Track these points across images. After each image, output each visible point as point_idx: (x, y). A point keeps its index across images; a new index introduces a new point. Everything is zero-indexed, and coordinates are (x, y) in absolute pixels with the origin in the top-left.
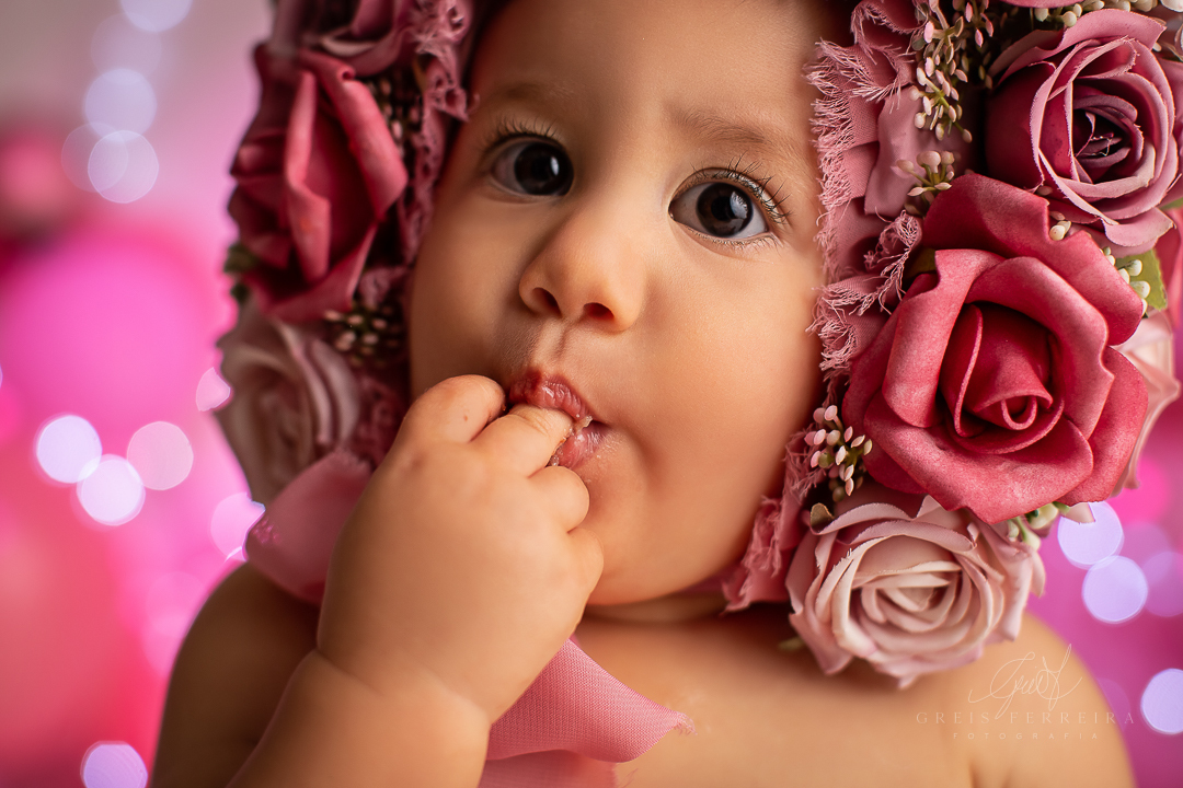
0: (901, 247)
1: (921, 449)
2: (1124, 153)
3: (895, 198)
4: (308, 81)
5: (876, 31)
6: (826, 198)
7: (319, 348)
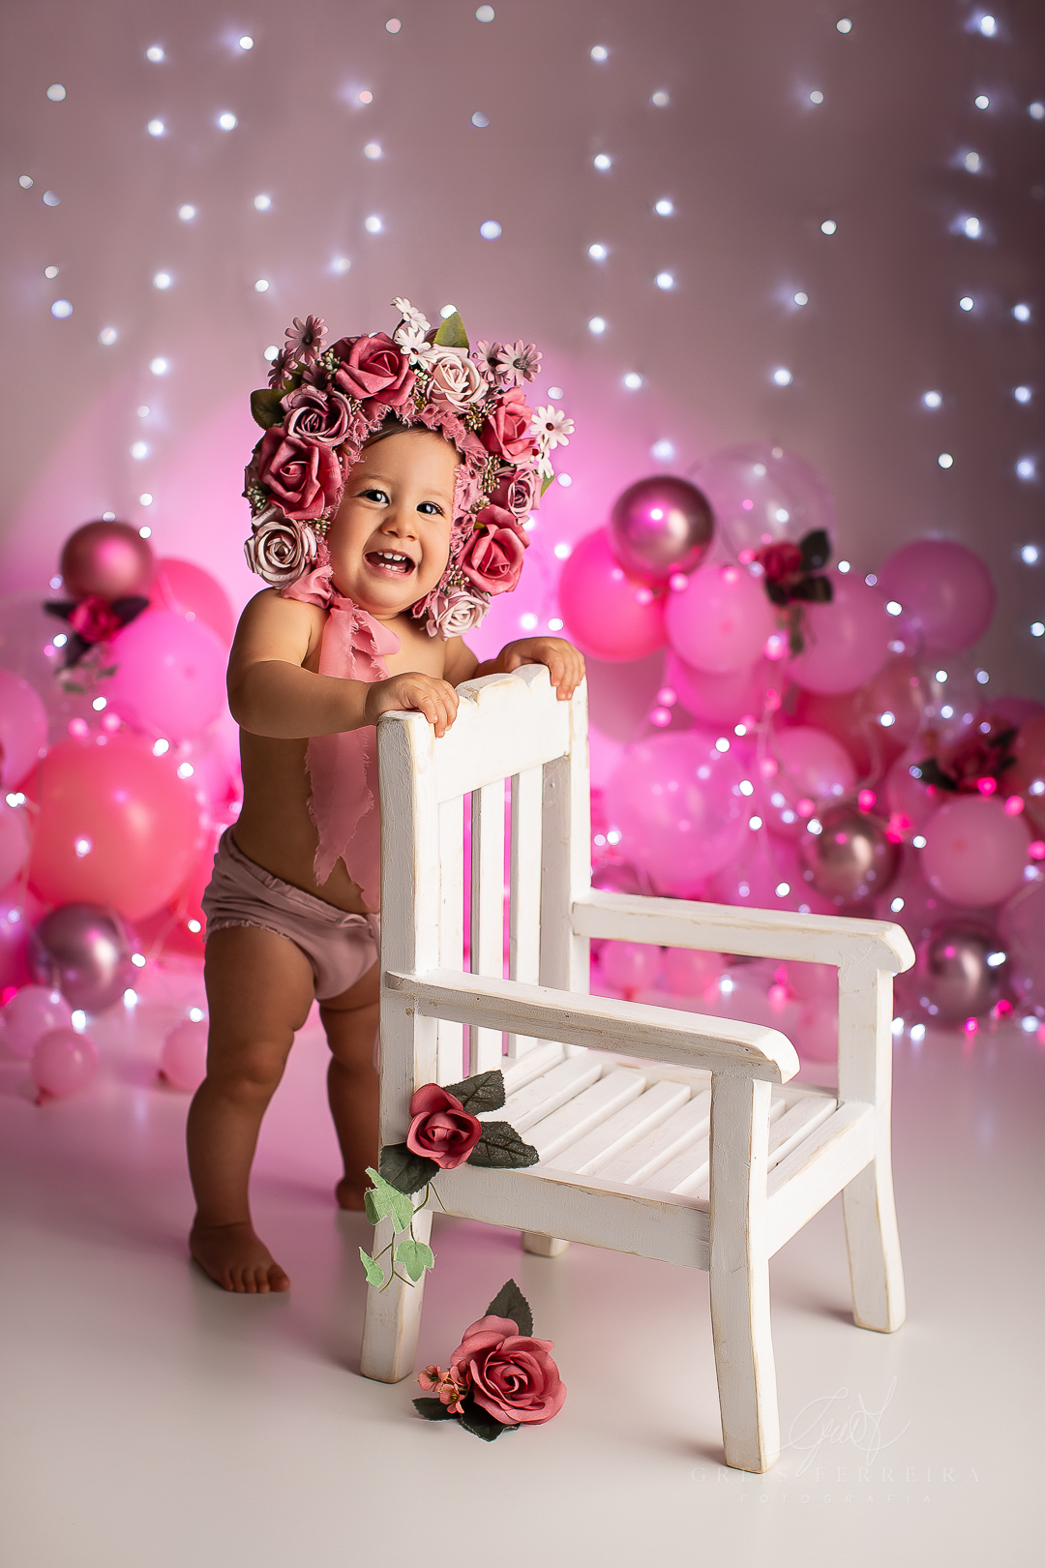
0: (470, 520)
1: (477, 577)
2: (524, 500)
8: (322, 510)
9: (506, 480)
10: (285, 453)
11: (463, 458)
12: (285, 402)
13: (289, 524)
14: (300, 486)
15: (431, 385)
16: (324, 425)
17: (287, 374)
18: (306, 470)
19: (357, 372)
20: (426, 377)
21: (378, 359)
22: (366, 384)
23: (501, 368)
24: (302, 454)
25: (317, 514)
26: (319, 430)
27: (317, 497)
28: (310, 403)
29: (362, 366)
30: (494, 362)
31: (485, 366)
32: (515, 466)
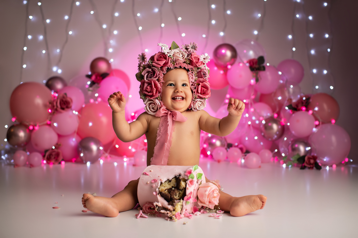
1: (200, 95)
3: (194, 81)
4: (152, 81)
6: (190, 82)
8: (158, 95)
9: (200, 72)
10: (146, 85)
12: (143, 74)
13: (152, 100)
14: (151, 91)
15: (174, 58)
16: (153, 76)
17: (141, 68)
18: (151, 87)
19: (157, 62)
21: (161, 57)
22: (160, 64)
23: (189, 50)
24: (150, 84)
25: (157, 96)
26: (152, 77)
27: (156, 92)
28: (148, 72)
29: (158, 60)
30: (187, 49)
31: (185, 50)
32: (201, 68)
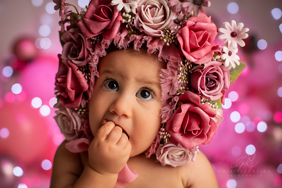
0: (175, 102)
1: (179, 136)
2: (214, 84)
3: (174, 93)
4: (70, 69)
5: (171, 67)
6: (162, 94)
7: (74, 114)
11: (164, 65)
20: (130, 17)
21: (99, 11)
28: (71, 40)
32: (203, 65)
